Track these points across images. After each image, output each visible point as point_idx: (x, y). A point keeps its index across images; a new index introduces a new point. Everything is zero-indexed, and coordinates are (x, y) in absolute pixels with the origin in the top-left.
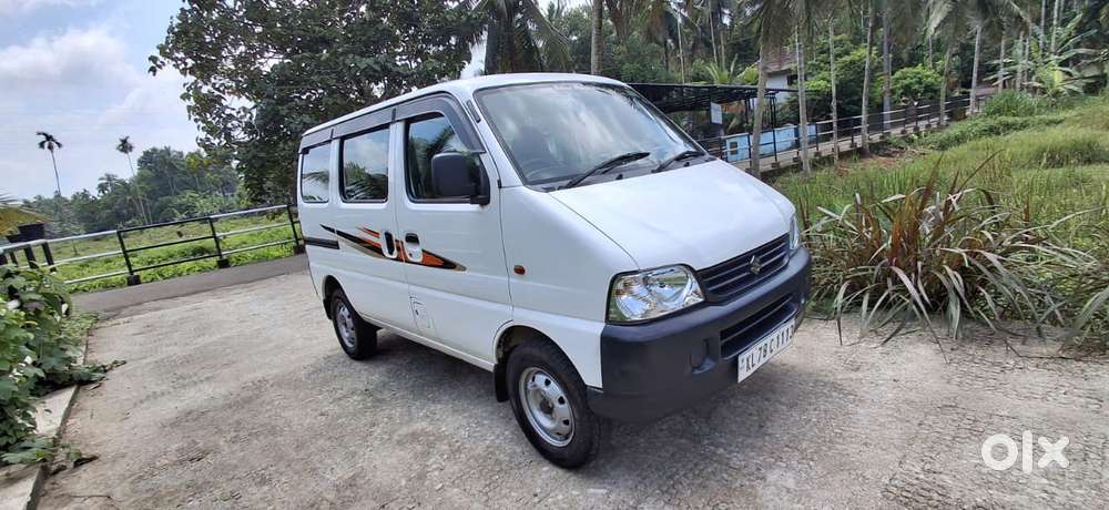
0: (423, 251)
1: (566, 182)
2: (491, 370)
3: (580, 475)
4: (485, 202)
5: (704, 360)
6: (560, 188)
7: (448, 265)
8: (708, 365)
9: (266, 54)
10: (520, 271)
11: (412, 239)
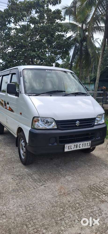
0: (9, 107)
1: (35, 95)
2: (16, 137)
3: (26, 166)
4: (18, 97)
5: (54, 143)
6: (33, 96)
7: (12, 111)
8: (56, 144)
9: (8, 48)
10: (21, 114)
11: (8, 103)
